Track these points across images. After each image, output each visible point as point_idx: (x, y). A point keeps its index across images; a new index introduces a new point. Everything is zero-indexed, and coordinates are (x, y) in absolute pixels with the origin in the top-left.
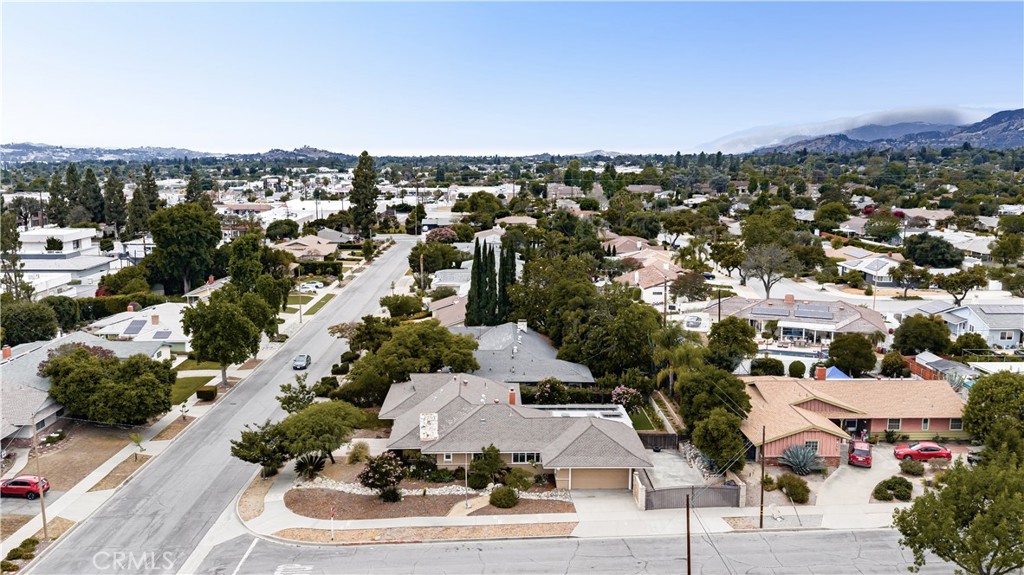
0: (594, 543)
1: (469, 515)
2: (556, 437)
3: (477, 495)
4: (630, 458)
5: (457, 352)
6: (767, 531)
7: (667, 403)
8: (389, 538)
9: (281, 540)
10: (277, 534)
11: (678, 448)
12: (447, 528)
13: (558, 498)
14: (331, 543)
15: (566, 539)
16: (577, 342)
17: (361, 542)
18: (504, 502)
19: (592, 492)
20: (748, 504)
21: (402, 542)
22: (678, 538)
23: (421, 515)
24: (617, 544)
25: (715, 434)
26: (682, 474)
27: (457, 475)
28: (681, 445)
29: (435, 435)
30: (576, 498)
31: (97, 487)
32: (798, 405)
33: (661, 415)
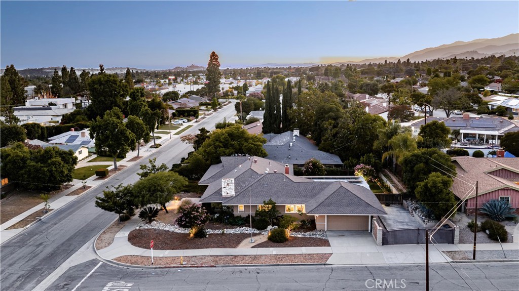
0: (344, 269)
1: (253, 247)
2: (316, 195)
3: (260, 234)
4: (369, 209)
5: (252, 144)
6: (479, 262)
7: (392, 176)
8: (193, 263)
9: (117, 264)
10: (116, 259)
11: (402, 204)
12: (236, 257)
13: (318, 236)
14: (151, 266)
15: (323, 266)
16: (331, 140)
17: (172, 266)
18: (278, 239)
19: (341, 233)
20: (461, 241)
21: (202, 267)
24: (361, 270)
25: (433, 190)
26: (407, 221)
28: (404, 202)
29: (233, 193)
30: (330, 236)
31: (13, 227)
32: (490, 173)
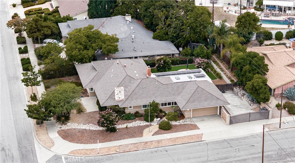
0: (213, 143)
1: (153, 135)
4: (219, 101)
6: (282, 129)
7: (220, 63)
8: (123, 150)
10: (70, 153)
11: (233, 90)
12: (146, 143)
14: (98, 155)
15: (201, 142)
17: (111, 153)
18: (165, 128)
19: (203, 118)
20: (273, 117)
21: (130, 151)
22: (247, 137)
23: (131, 137)
24: (223, 142)
27: (137, 116)
28: (234, 88)
30: (196, 121)
32: (288, 66)
33: (218, 70)
